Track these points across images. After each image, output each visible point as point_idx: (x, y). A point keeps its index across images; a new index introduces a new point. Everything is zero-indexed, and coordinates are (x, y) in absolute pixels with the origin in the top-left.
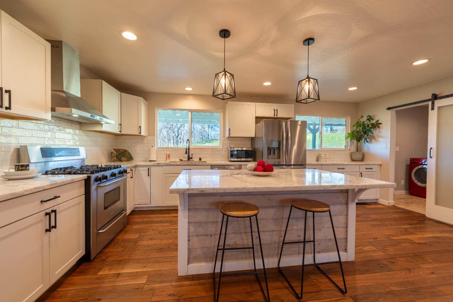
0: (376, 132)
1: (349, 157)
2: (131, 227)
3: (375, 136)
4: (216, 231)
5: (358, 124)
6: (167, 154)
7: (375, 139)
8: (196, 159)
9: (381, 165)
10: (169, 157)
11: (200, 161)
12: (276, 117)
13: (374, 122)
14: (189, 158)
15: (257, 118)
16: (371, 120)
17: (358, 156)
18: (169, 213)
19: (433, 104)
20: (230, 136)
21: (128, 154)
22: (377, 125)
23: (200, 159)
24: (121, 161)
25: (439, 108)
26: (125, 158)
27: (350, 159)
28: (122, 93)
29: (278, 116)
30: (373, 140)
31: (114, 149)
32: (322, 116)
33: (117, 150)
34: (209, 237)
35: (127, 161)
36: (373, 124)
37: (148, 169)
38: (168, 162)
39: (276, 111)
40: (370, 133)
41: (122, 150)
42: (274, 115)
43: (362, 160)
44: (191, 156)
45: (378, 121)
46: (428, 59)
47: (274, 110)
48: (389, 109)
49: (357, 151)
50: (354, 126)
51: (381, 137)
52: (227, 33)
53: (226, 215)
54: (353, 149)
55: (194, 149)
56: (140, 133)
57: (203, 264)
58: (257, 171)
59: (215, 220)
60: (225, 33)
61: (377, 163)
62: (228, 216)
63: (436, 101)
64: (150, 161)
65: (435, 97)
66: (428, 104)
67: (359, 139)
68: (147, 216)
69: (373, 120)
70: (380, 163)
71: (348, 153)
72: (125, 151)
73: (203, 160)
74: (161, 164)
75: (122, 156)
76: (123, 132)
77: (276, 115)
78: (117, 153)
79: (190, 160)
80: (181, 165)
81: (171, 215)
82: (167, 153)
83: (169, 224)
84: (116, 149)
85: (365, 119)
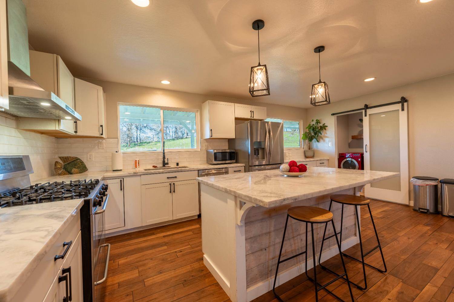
0: (323, 133)
1: (303, 154)
2: (117, 263)
3: (322, 137)
4: (270, 243)
5: (310, 127)
6: (136, 161)
7: (322, 139)
8: (172, 165)
9: (328, 160)
10: (139, 164)
11: (178, 166)
12: (252, 118)
13: (321, 125)
14: (165, 164)
15: (236, 119)
16: (319, 124)
17: (310, 154)
18: (153, 234)
19: (366, 112)
20: (212, 137)
21: (81, 164)
22: (324, 127)
23: (178, 164)
24: (71, 174)
25: (370, 115)
26: (77, 169)
27: (303, 156)
28: (76, 79)
29: (254, 118)
30: (321, 140)
31: (60, 158)
32: (283, 119)
33: (64, 159)
34: (264, 251)
35: (80, 173)
36: (321, 127)
37: (121, 180)
38: (138, 170)
39: (252, 113)
40: (319, 134)
41: (73, 158)
42: (251, 117)
43: (313, 157)
44: (166, 162)
45: (324, 124)
46: (374, 77)
47: (251, 111)
48: (333, 114)
49: (309, 149)
50: (307, 128)
51: (327, 137)
52: (260, 24)
53: (309, 222)
54: (306, 148)
55: (170, 153)
56: (102, 134)
57: (260, 284)
58: (294, 172)
59: (268, 231)
60: (258, 25)
61: (325, 158)
62: (312, 223)
63: (368, 110)
64: (113, 171)
65: (367, 107)
66: (362, 112)
67: (311, 139)
68: (127, 243)
69: (320, 123)
70: (328, 158)
71: (302, 150)
72: (77, 159)
73: (180, 165)
74: (140, 173)
75: (72, 166)
76: (79, 134)
77: (252, 116)
78: (64, 162)
79: (166, 166)
80: (165, 172)
81: (158, 235)
82: (136, 159)
83: (165, 247)
84: (63, 157)
85: (314, 123)
